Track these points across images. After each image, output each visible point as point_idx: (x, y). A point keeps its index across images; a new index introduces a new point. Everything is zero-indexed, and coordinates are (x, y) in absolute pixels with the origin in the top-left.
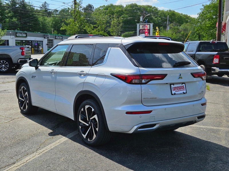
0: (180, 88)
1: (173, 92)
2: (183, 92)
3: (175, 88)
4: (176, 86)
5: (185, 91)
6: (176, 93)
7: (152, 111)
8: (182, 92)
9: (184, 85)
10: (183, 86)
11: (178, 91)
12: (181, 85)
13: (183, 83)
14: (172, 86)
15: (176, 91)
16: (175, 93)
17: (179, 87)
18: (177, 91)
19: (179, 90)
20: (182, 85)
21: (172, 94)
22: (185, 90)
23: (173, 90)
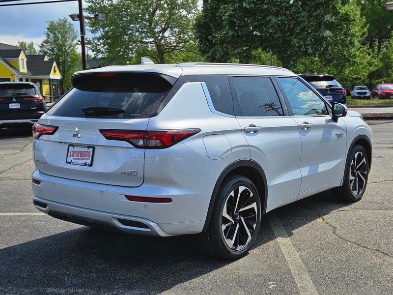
0: (82, 154)
1: (69, 159)
2: (86, 163)
3: (75, 152)
4: (77, 149)
5: (89, 162)
7: (40, 182)
8: (83, 162)
9: (91, 150)
10: (89, 152)
11: (78, 159)
12: (86, 149)
13: (89, 147)
14: (71, 148)
15: (74, 159)
16: (72, 161)
17: (82, 152)
18: (76, 159)
19: (81, 158)
21: (67, 162)
22: (89, 159)
23: (70, 156)
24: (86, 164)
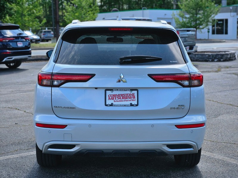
0: (125, 97)
1: (109, 102)
2: (131, 103)
3: (114, 95)
4: (115, 93)
5: (135, 103)
6: (114, 103)
7: (67, 126)
8: (128, 103)
9: (135, 92)
10: (133, 94)
11: (120, 101)
12: (128, 92)
13: (132, 90)
14: (109, 93)
15: (114, 101)
16: (112, 103)
17: (123, 94)
18: (117, 101)
19: (124, 100)
20: (131, 93)
21: (106, 105)
22: (135, 100)
23: (109, 99)
24: (132, 105)
